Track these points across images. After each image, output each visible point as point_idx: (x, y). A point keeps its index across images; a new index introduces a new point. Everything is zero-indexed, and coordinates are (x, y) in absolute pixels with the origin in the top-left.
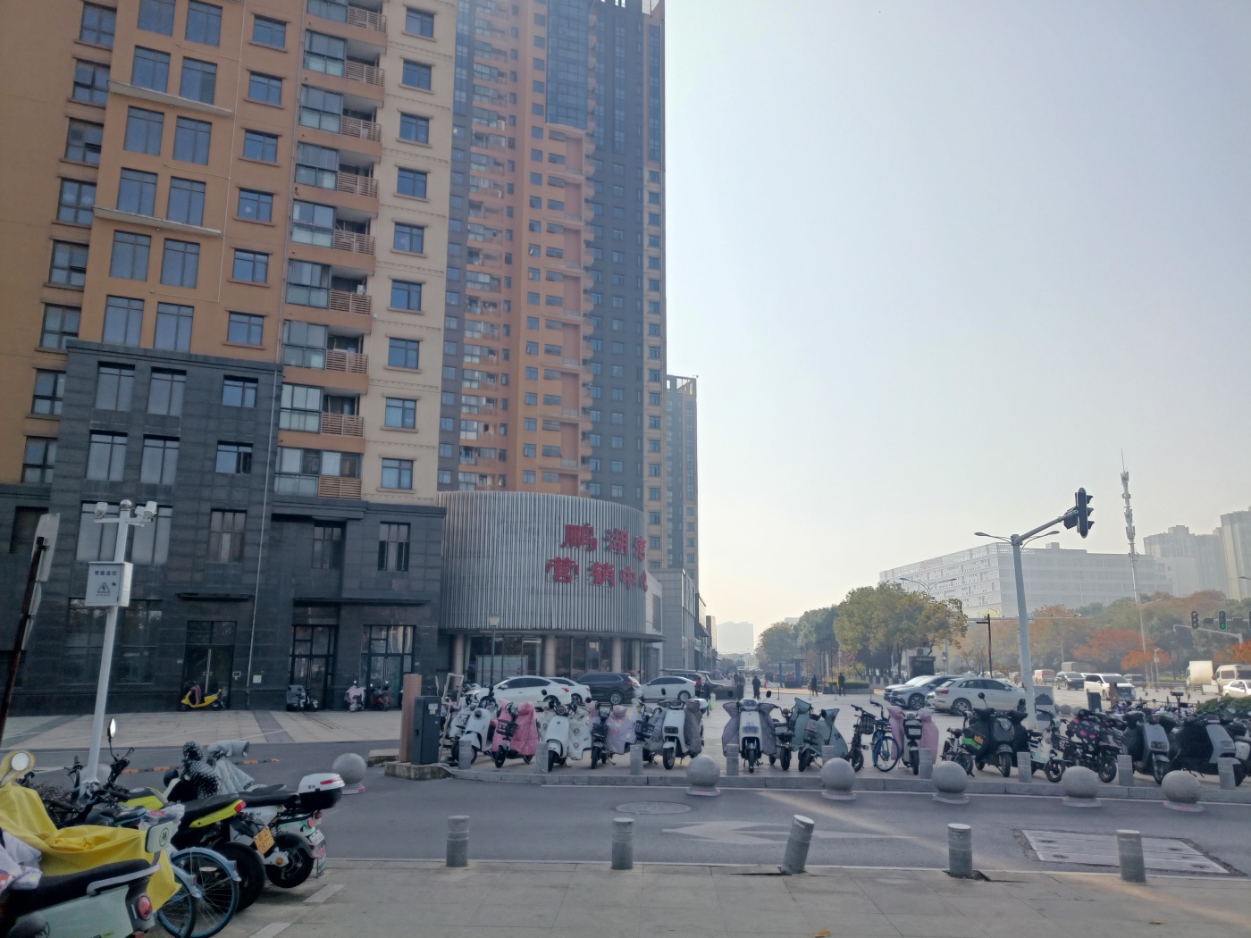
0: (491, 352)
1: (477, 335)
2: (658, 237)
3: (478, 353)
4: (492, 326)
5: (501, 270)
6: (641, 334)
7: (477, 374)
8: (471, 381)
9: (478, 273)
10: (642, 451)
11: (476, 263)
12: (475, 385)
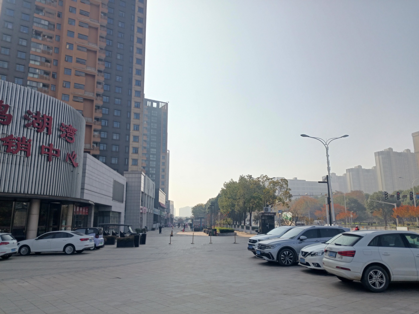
0: (47, 61)
1: (38, 51)
2: (142, 19)
3: (39, 60)
4: (48, 47)
5: (55, 20)
6: (132, 62)
7: (37, 71)
8: (34, 74)
9: (41, 19)
10: (130, 118)
11: (41, 14)
12: (36, 76)
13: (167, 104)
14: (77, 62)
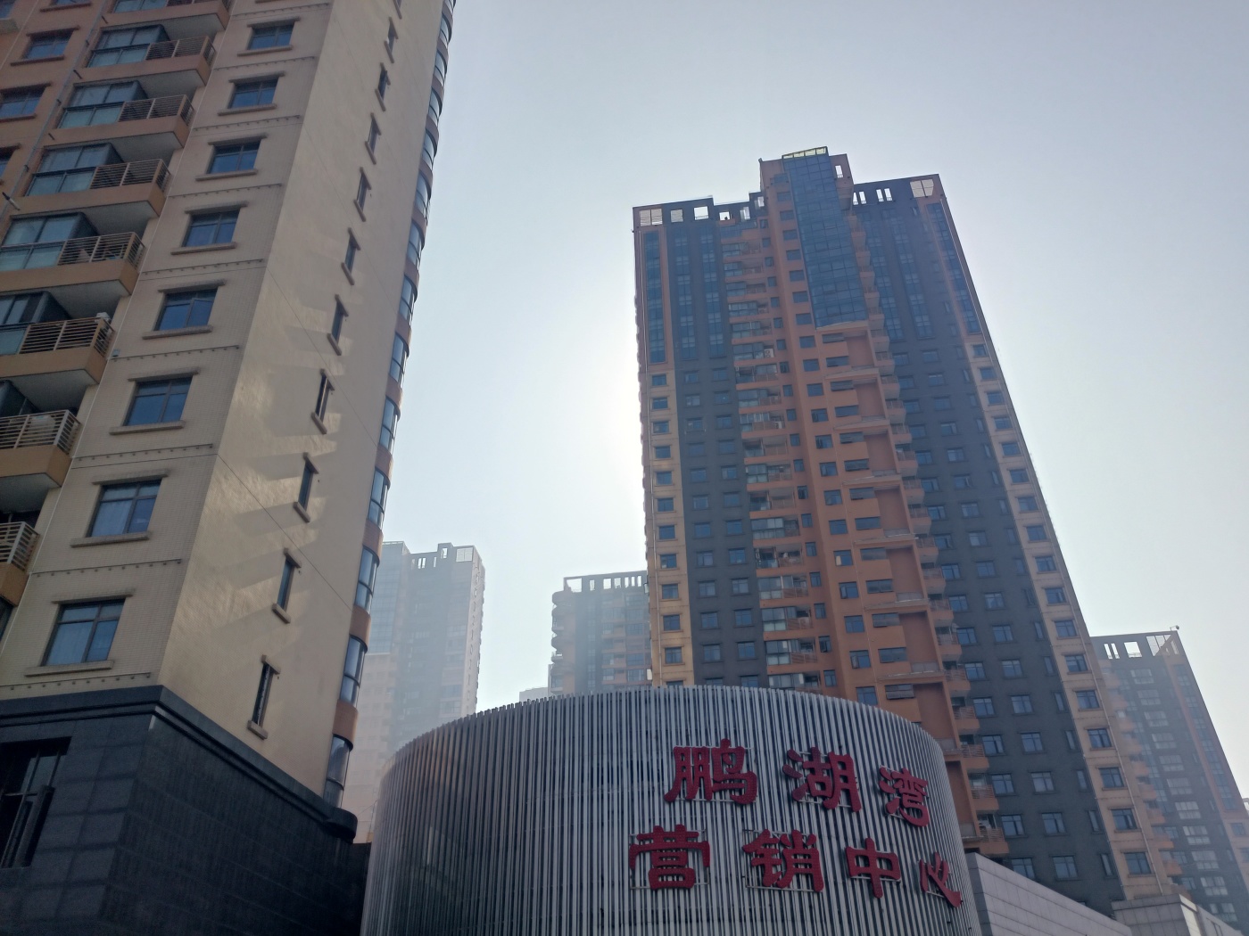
0: (801, 613)
1: (777, 594)
3: (782, 617)
4: (796, 579)
5: (795, 509)
8: (779, 654)
9: (766, 519)
10: (1067, 711)
11: (763, 509)
12: (785, 660)
13: (1174, 635)
14: (872, 590)
